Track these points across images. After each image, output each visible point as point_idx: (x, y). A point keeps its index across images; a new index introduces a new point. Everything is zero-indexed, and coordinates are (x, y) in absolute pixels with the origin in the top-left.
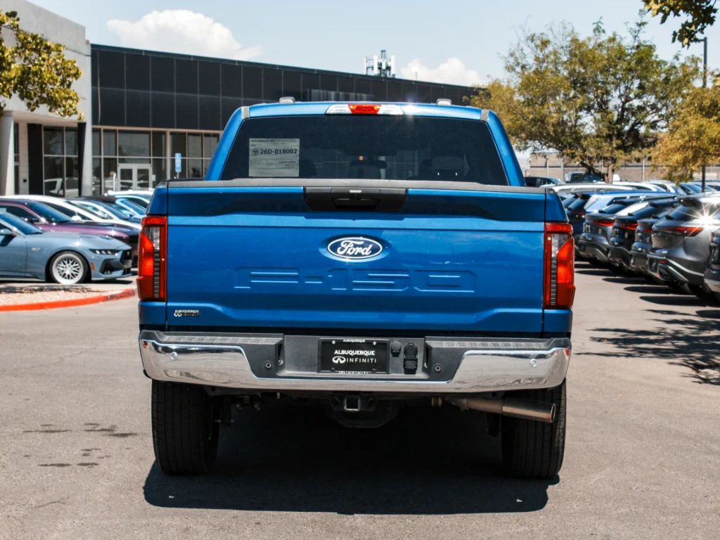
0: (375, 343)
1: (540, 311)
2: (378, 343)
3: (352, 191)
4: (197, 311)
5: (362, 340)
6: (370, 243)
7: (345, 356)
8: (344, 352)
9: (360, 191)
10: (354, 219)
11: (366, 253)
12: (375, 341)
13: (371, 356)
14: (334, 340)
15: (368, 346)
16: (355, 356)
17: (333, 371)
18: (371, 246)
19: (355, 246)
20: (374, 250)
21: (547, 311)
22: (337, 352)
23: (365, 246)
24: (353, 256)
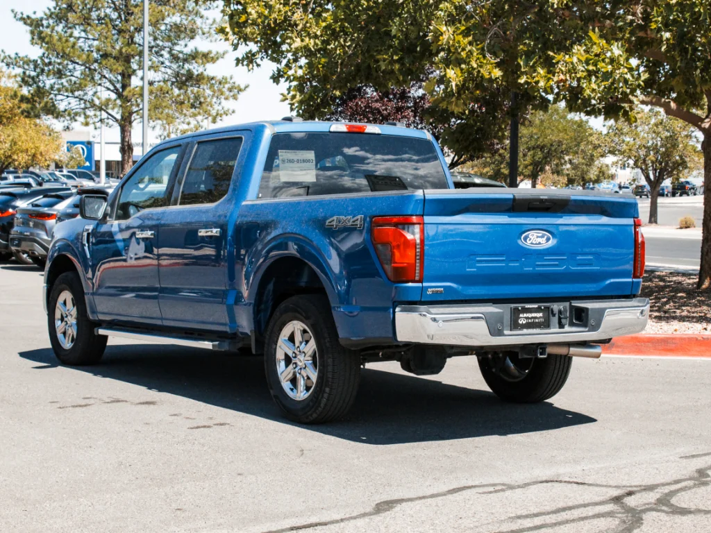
0: (543, 308)
1: (630, 280)
2: (545, 307)
3: (541, 197)
4: (442, 289)
5: (535, 306)
6: (546, 235)
7: (525, 318)
8: (525, 315)
9: (546, 197)
10: (536, 217)
11: (544, 242)
12: (543, 305)
13: (540, 317)
14: (520, 306)
15: (538, 310)
16: (532, 318)
17: (520, 330)
18: (546, 237)
19: (538, 237)
20: (548, 239)
21: (634, 280)
22: (521, 315)
23: (542, 237)
24: (536, 244)
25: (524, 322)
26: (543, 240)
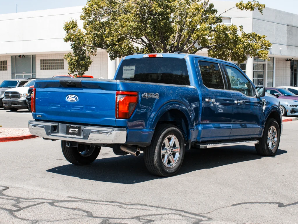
1: (115, 119)
4: (41, 115)
5: (75, 126)
7: (72, 130)
8: (72, 129)
10: (72, 90)
11: (74, 100)
12: (78, 126)
13: (77, 131)
14: (69, 125)
15: (77, 128)
16: (74, 131)
17: (69, 135)
18: (75, 98)
19: (72, 97)
20: (76, 99)
21: (117, 119)
22: (70, 129)
23: (74, 97)
24: (71, 100)
25: (71, 132)
26: (74, 99)
